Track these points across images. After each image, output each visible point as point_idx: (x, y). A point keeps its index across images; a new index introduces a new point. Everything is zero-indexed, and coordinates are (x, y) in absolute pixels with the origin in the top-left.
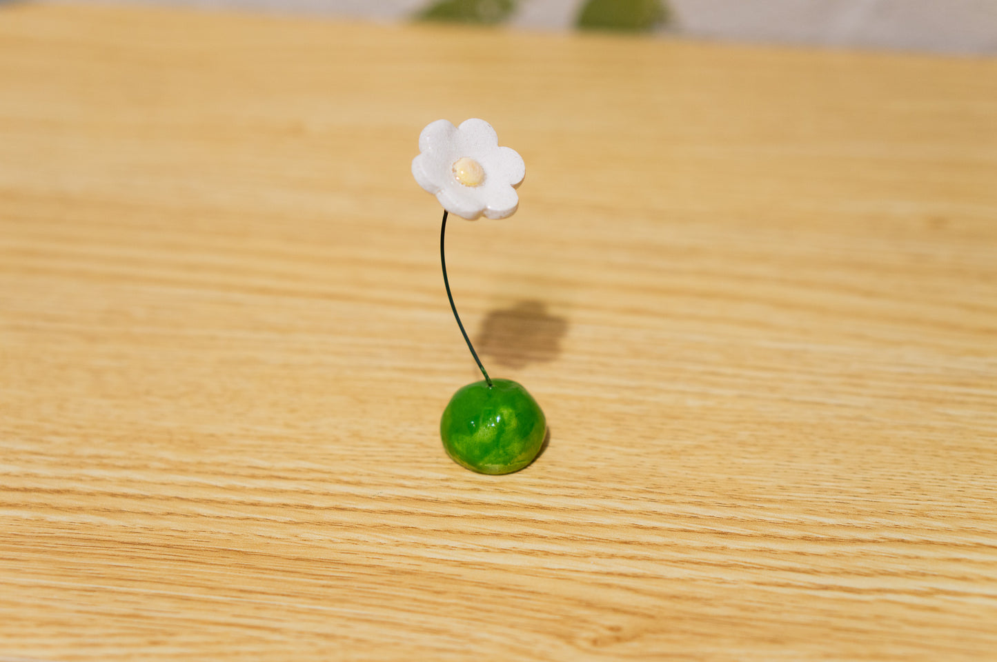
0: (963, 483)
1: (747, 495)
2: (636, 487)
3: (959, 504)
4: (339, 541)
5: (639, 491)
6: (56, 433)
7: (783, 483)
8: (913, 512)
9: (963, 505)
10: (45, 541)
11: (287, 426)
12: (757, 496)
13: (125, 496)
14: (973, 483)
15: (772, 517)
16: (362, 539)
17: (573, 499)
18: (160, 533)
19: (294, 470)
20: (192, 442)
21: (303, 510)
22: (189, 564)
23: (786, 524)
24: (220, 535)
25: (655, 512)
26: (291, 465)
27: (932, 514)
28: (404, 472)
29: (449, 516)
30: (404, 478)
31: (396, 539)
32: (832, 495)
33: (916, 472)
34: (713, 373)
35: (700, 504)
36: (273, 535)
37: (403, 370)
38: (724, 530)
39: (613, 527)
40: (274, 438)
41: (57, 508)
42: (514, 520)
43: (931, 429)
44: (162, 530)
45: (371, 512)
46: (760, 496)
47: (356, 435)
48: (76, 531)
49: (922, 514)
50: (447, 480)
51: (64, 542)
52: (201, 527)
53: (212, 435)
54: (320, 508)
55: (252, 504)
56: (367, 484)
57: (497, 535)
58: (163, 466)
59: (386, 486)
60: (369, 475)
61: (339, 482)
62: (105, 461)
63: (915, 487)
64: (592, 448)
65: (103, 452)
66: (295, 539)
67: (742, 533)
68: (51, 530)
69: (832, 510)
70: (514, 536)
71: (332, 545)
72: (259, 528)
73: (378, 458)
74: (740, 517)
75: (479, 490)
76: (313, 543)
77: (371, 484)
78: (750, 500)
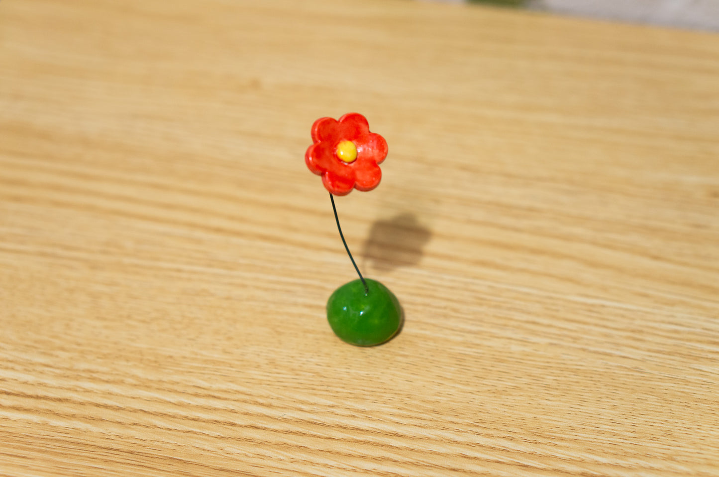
0: (705, 432)
1: (546, 433)
2: (467, 421)
3: (699, 451)
4: (252, 455)
5: (469, 425)
6: (62, 349)
7: (573, 424)
8: (665, 456)
9: (702, 452)
10: (47, 443)
11: (225, 352)
12: (553, 434)
13: (106, 407)
14: (712, 432)
15: (562, 454)
16: (268, 455)
17: (421, 428)
18: (127, 440)
19: (225, 391)
20: (156, 362)
21: (228, 427)
22: (144, 469)
23: (571, 461)
24: (168, 445)
25: (478, 444)
26: (224, 386)
27: (679, 458)
28: (303, 398)
29: (331, 438)
30: (302, 402)
31: (292, 456)
32: (607, 437)
33: (671, 420)
34: (534, 323)
35: (511, 439)
36: (206, 447)
37: (310, 306)
38: (526, 463)
39: (446, 455)
40: (214, 362)
41: (58, 415)
42: (377, 444)
43: (687, 382)
44: (129, 438)
45: (276, 431)
46: (555, 435)
47: (272, 362)
48: (69, 436)
49: (672, 459)
50: (332, 406)
51: (60, 445)
52: (157, 437)
53: (171, 357)
54: (241, 426)
55: (194, 420)
56: (276, 407)
57: (363, 457)
58: (134, 382)
59: (288, 409)
60: (278, 399)
61: (256, 403)
62: (95, 375)
63: (669, 434)
64: (440, 384)
65: (93, 367)
66: (220, 452)
67: (539, 467)
68: (52, 434)
69: (606, 450)
70: (375, 459)
71: (245, 459)
72: (197, 441)
73: (286, 384)
74: (539, 453)
75: (354, 417)
76: (233, 456)
77: (278, 407)
78: (548, 438)
